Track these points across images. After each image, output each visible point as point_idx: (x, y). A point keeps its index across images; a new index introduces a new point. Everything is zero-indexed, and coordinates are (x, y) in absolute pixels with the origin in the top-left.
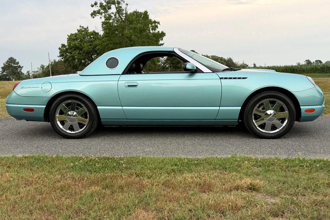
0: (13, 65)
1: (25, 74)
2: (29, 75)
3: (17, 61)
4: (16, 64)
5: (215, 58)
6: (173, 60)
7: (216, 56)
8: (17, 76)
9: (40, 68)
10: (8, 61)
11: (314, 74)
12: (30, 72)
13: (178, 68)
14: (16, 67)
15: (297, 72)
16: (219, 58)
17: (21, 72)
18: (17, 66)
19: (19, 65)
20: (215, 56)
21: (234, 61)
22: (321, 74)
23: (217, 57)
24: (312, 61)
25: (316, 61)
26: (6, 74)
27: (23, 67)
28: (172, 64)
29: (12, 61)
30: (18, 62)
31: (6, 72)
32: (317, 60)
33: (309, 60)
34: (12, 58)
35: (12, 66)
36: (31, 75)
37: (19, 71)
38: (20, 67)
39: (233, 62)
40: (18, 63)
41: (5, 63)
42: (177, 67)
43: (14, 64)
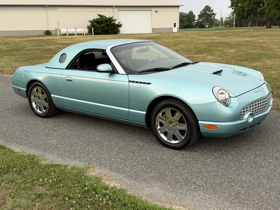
0: (208, 13)
1: (219, 20)
2: (222, 21)
3: (212, 9)
4: (210, 12)
8: (210, 23)
10: (204, 9)
12: (223, 18)
17: (214, 19)
18: (211, 14)
19: (213, 12)
26: (201, 21)
27: (216, 14)
29: (207, 9)
30: (213, 10)
31: (201, 20)
34: (208, 6)
35: (207, 14)
36: (224, 21)
37: (212, 18)
38: (213, 14)
40: (212, 11)
41: (201, 11)
43: (209, 11)
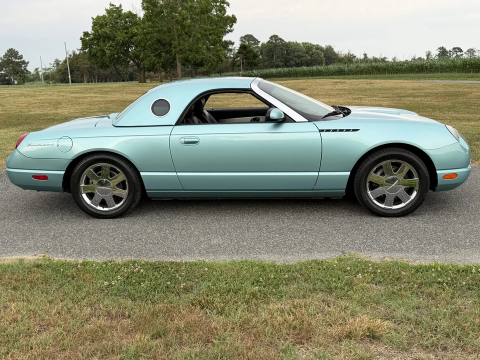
0: (14, 60)
1: (32, 73)
2: (37, 73)
3: (20, 54)
4: (18, 59)
5: (307, 46)
6: (247, 53)
7: (310, 42)
8: (20, 76)
9: (54, 64)
10: (6, 55)
11: (452, 74)
12: (39, 70)
13: (254, 65)
14: (18, 63)
15: (427, 70)
16: (314, 45)
17: (27, 70)
18: (20, 62)
19: (22, 60)
20: (308, 43)
21: (336, 50)
22: (461, 74)
23: (311, 44)
24: (448, 50)
25: (454, 49)
26: (5, 74)
27: (28, 63)
28: (246, 59)
29: (12, 55)
30: (22, 55)
31: (4, 71)
32: (455, 47)
33: (444, 47)
34: (12, 49)
35: (13, 62)
36: (40, 73)
37: (23, 68)
38: (24, 62)
39: (334, 51)
40: (21, 57)
41: (2, 57)
42: (252, 63)
43: (16, 58)
